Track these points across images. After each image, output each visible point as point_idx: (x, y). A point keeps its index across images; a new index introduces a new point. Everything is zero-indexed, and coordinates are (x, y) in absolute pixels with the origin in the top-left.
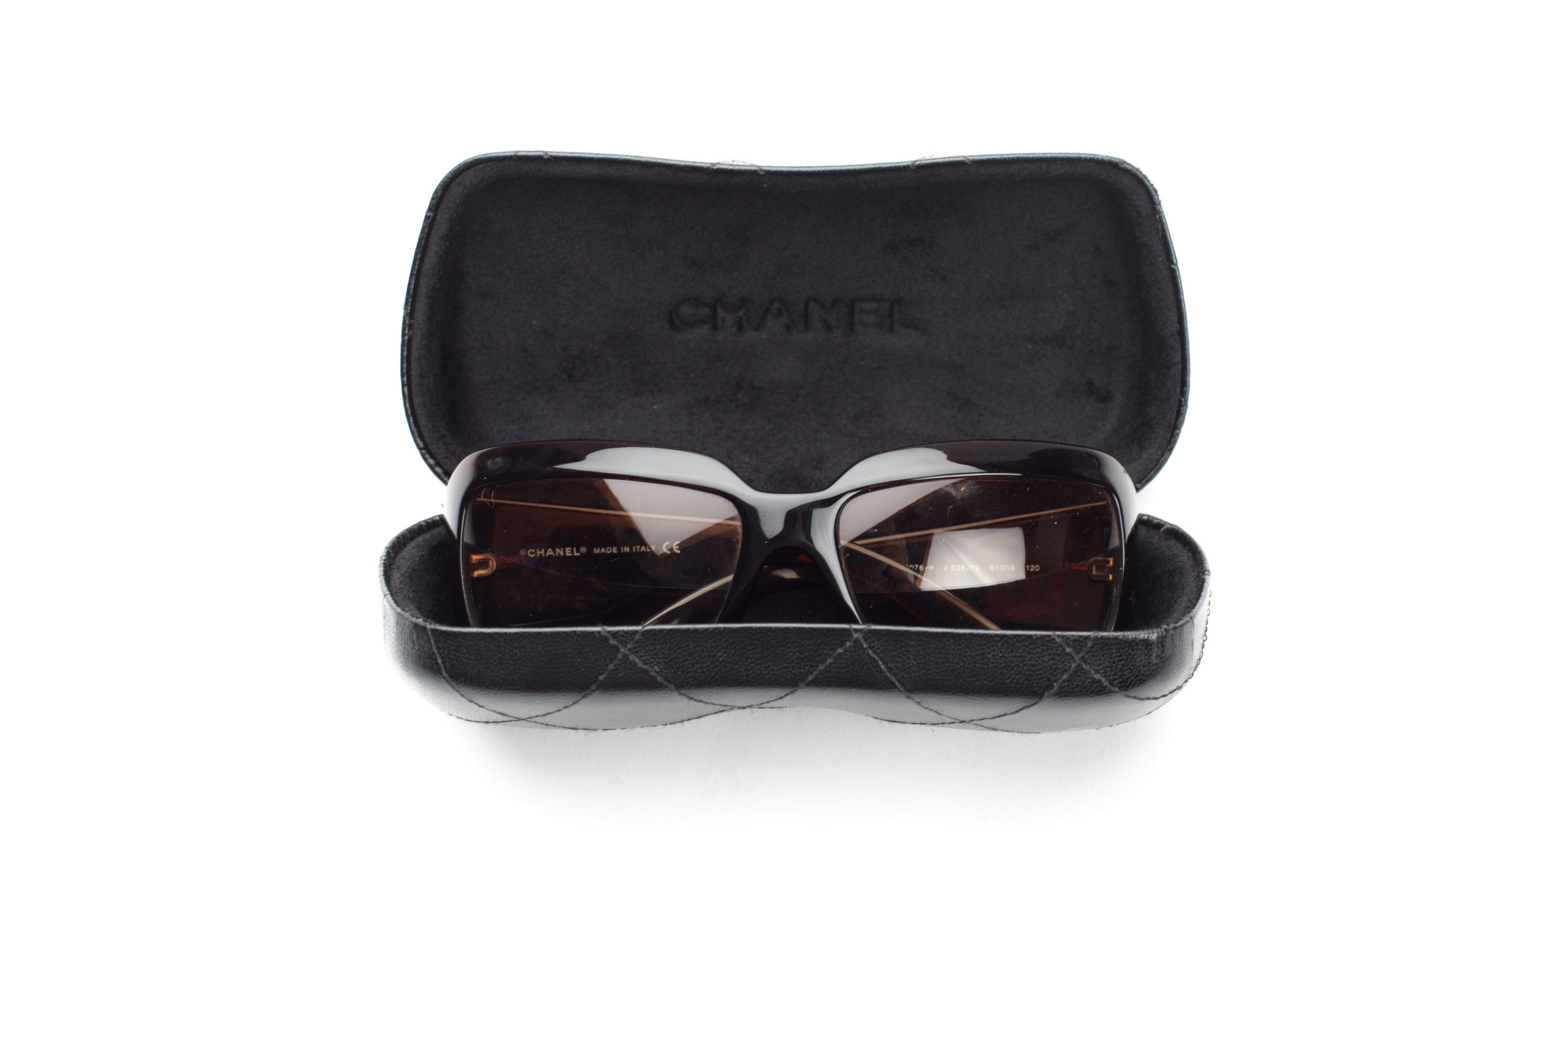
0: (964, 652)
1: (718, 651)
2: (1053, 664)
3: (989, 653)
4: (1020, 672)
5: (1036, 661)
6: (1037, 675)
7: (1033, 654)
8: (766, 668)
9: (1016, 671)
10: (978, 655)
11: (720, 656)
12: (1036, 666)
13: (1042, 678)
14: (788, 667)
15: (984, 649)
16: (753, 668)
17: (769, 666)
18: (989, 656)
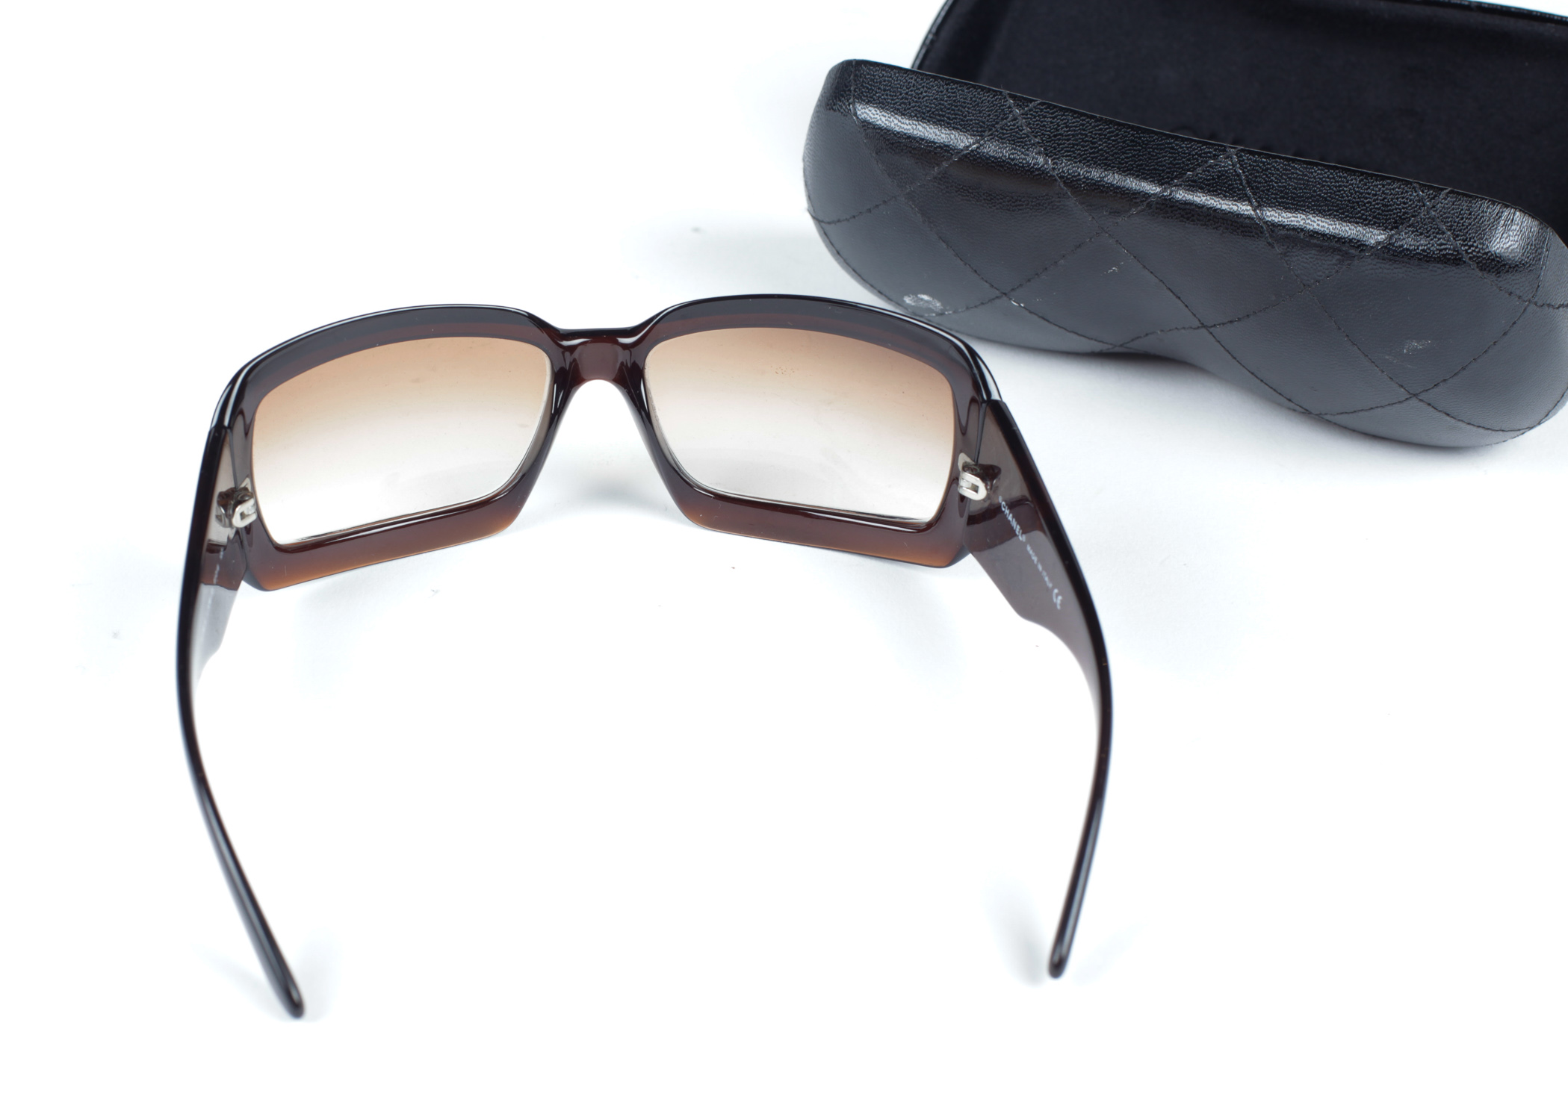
0: (1324, 181)
1: (1100, 140)
2: (1404, 208)
3: (1346, 187)
4: (1371, 210)
5: (1388, 202)
6: (1386, 215)
7: (1387, 194)
8: (1138, 165)
9: (1367, 208)
10: (1336, 187)
11: (1100, 145)
12: (1388, 206)
13: (1390, 219)
14: (1158, 170)
15: (1343, 182)
16: (1126, 163)
17: (1142, 165)
18: (1345, 189)
